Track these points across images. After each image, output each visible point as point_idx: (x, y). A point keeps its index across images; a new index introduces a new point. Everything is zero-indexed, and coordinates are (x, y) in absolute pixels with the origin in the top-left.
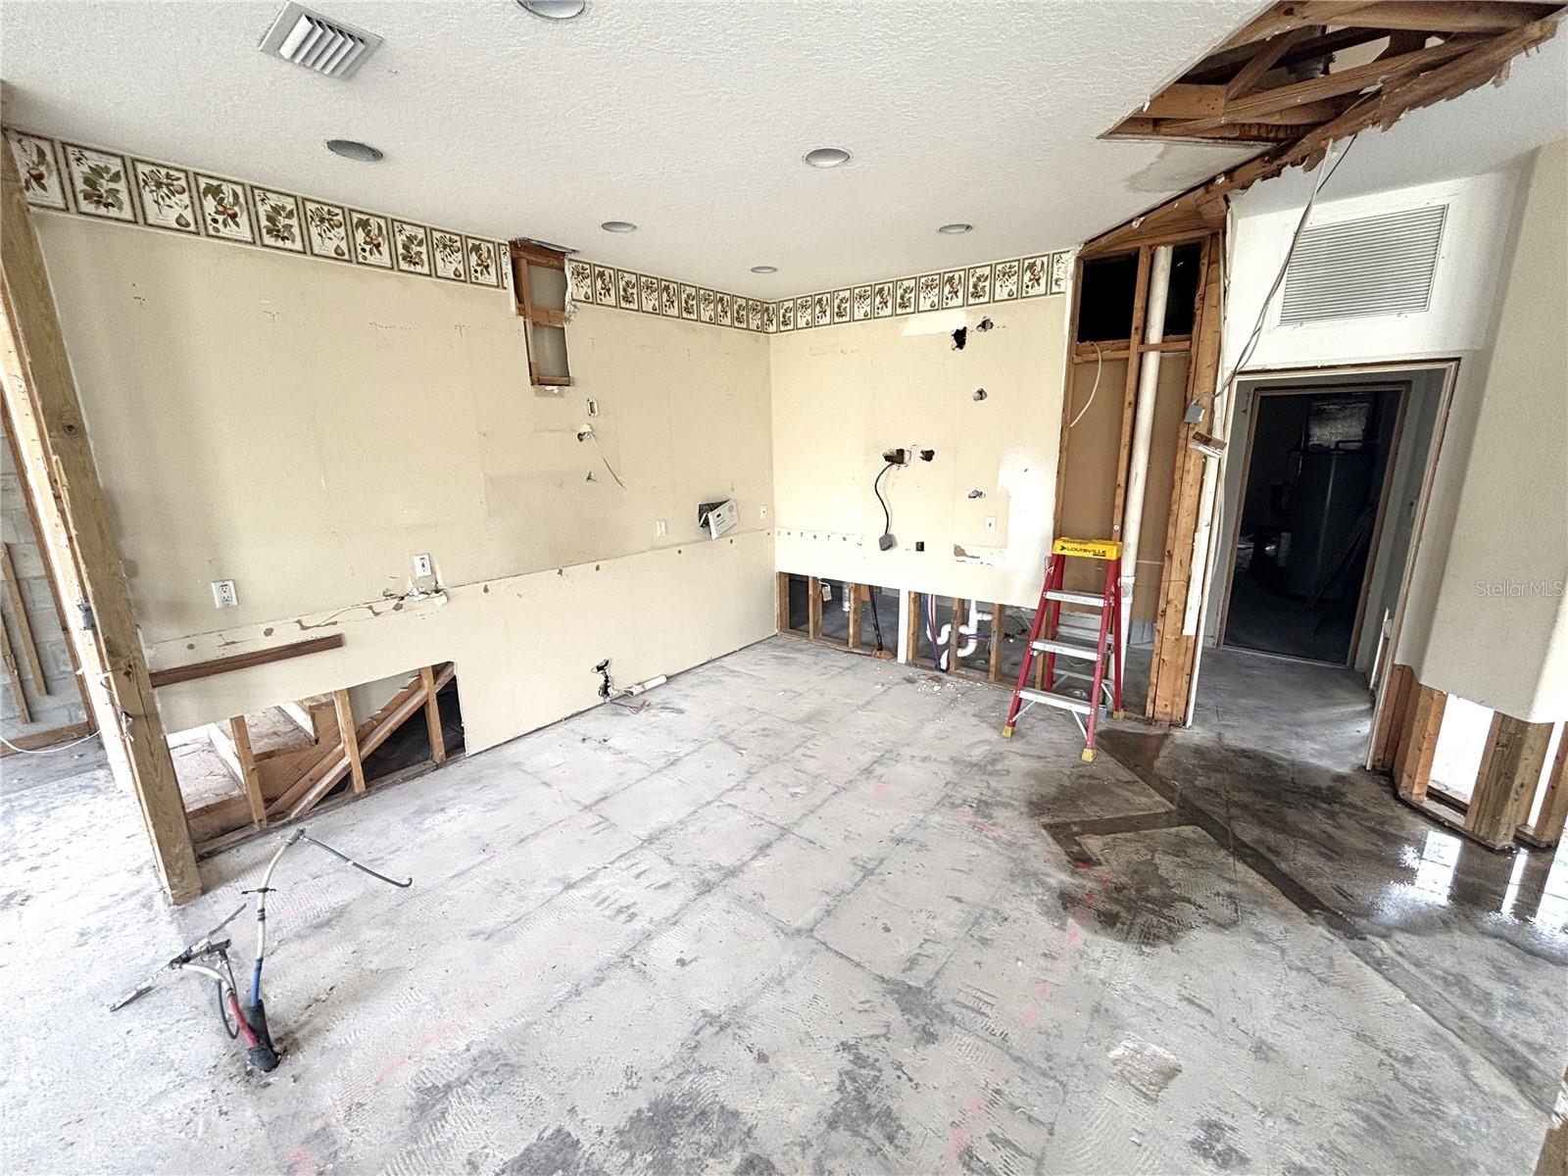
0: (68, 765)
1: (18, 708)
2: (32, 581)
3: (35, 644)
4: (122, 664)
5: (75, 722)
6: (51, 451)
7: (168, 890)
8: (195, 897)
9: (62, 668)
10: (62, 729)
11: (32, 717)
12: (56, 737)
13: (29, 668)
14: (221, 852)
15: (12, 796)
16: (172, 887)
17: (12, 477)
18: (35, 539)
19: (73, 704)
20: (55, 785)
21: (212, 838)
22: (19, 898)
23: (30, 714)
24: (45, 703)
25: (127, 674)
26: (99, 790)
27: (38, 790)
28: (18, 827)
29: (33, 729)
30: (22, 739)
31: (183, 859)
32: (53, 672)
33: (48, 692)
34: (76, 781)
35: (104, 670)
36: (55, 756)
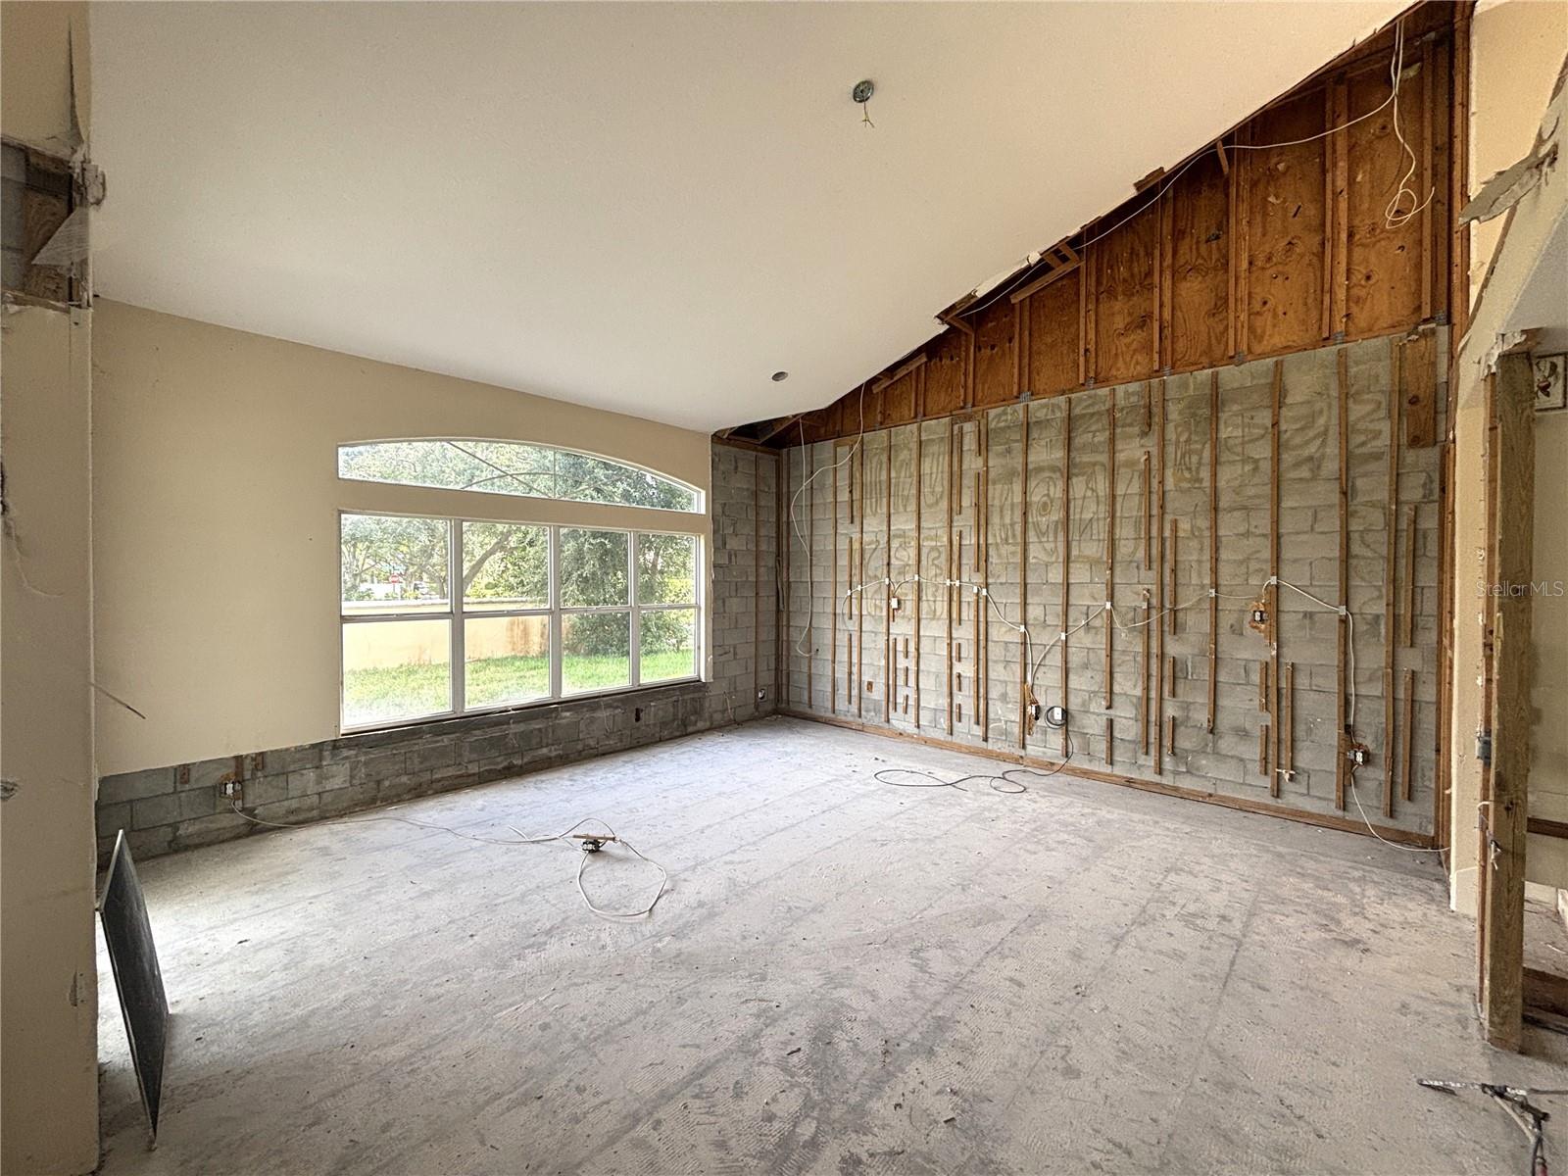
0: (1410, 865)
1: (1385, 801)
2: (1423, 704)
3: (1411, 756)
4: (1506, 798)
5: (1422, 833)
6: (1496, 608)
7: (1486, 1024)
8: (1511, 1049)
9: (1427, 783)
10: (1411, 834)
11: (1392, 813)
12: (1404, 838)
13: (1401, 774)
14: (1548, 1028)
15: (1368, 868)
16: (1491, 1022)
17: (1432, 619)
18: (1435, 671)
19: (1426, 817)
20: (1398, 876)
21: (1539, 1007)
22: (1361, 946)
23: (1391, 811)
24: (1405, 807)
25: (1508, 809)
26: (1433, 900)
27: (1385, 873)
28: (1367, 893)
29: (1390, 823)
30: (1380, 827)
31: (1509, 1004)
32: (1418, 783)
33: (1410, 798)
34: (1416, 882)
35: (1485, 798)
36: (1400, 852)
